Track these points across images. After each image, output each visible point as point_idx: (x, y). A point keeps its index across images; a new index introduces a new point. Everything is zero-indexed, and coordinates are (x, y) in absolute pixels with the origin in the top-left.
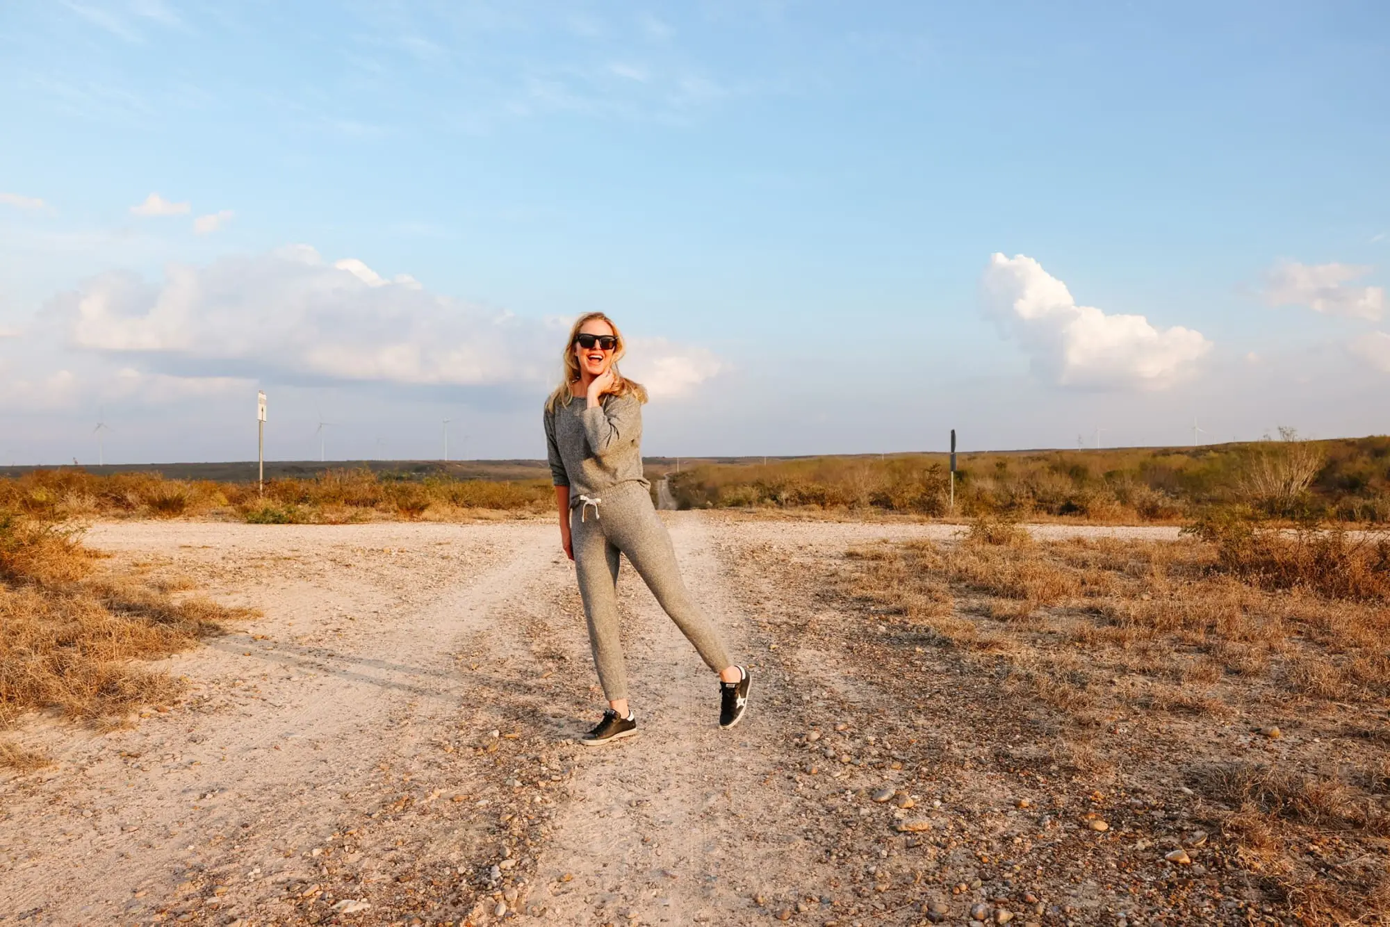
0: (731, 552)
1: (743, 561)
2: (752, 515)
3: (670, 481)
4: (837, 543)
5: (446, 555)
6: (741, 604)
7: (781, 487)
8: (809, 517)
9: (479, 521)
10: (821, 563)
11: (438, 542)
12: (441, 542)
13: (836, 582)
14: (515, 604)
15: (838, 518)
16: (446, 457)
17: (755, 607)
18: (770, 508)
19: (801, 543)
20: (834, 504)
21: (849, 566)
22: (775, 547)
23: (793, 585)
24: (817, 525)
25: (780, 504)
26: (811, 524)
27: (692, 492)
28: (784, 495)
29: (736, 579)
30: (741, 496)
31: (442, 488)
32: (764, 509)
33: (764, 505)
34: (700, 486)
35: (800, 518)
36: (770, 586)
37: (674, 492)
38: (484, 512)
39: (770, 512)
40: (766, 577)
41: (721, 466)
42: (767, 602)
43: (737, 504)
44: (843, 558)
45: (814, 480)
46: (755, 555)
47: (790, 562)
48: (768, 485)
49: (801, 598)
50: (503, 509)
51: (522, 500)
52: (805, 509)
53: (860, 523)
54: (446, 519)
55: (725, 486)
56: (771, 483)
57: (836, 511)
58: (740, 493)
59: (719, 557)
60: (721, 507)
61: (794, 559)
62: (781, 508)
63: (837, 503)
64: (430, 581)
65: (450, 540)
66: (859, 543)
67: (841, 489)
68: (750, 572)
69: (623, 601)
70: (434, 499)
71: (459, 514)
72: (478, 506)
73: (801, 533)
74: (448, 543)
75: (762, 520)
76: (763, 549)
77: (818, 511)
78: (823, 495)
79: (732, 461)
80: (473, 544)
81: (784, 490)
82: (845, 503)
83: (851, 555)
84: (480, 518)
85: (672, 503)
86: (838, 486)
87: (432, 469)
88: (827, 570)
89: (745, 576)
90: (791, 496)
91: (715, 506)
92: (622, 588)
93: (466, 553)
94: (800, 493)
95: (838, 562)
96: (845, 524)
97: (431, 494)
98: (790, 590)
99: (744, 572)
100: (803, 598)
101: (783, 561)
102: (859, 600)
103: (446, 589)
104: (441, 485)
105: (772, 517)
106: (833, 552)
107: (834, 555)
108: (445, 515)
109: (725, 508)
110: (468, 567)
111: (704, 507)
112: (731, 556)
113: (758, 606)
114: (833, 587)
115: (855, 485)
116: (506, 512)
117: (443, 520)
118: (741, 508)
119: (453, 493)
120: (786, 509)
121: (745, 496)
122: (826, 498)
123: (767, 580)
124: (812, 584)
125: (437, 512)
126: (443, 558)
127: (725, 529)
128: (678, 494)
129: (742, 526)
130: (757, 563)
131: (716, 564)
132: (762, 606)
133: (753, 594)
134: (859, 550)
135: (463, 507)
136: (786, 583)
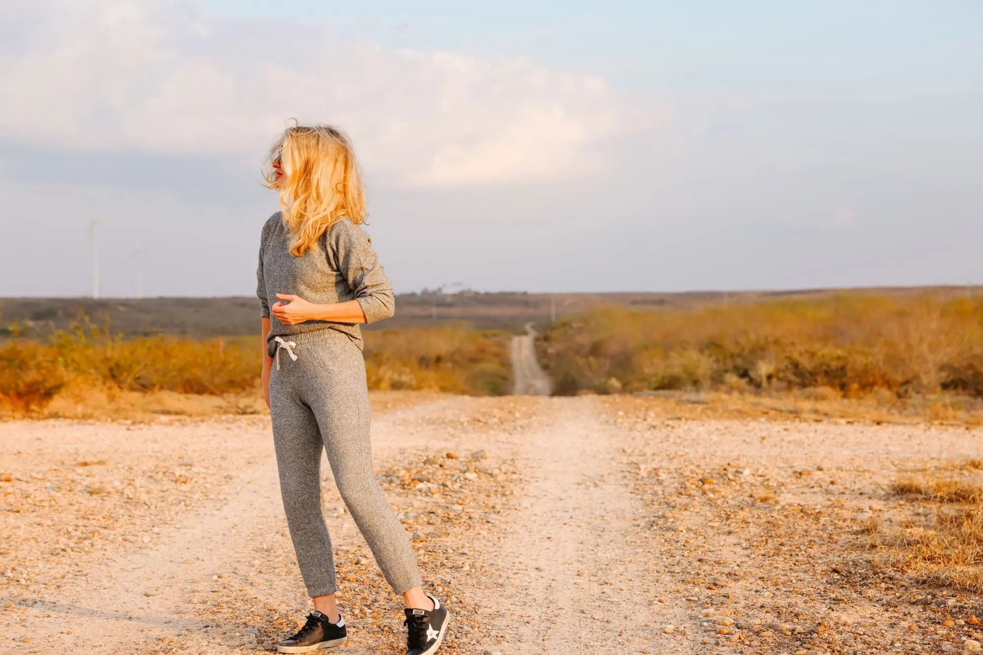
0: (660, 482)
1: (684, 500)
2: (700, 408)
3: (537, 339)
4: (875, 466)
5: (97, 486)
6: (682, 587)
7: (759, 351)
8: (816, 412)
9: (164, 418)
10: (842, 507)
11: (81, 460)
12: (87, 460)
13: (873, 546)
14: (236, 584)
15: (875, 415)
16: (96, 293)
17: (710, 592)
18: (736, 394)
19: (799, 466)
20: (867, 386)
21: (901, 512)
22: (747, 472)
23: (784, 549)
24: (832, 428)
25: (756, 385)
26: (820, 427)
27: (581, 361)
28: (764, 369)
29: (669, 535)
30: (677, 370)
31: (90, 352)
32: (724, 396)
33: (723, 388)
34: (596, 350)
35: (795, 414)
36: (738, 549)
37: (545, 361)
38: (173, 400)
39: (735, 401)
40: (730, 533)
41: (635, 309)
42: (732, 584)
43: (669, 384)
44: (887, 497)
45: (825, 340)
46: (707, 486)
47: (777, 502)
48: (731, 348)
49: (802, 575)
50: (212, 393)
51: (248, 376)
52: (808, 397)
53: (922, 426)
54: (97, 413)
55: (646, 348)
56: (737, 343)
57: (870, 400)
58: (676, 364)
59: (636, 491)
60: (639, 390)
61: (786, 498)
62: (757, 394)
63: (873, 384)
64: (63, 540)
65: (103, 457)
66: (919, 466)
67: (881, 358)
68: (699, 520)
69: (448, 578)
70: (73, 375)
71: (123, 404)
72: (162, 388)
73: (799, 444)
74: (101, 463)
75: (721, 417)
76: (723, 474)
77: (833, 401)
78: (843, 368)
79: (660, 300)
80: (151, 464)
81: (763, 358)
82: (889, 385)
83: (904, 492)
84: (167, 413)
85: (542, 383)
86: (876, 350)
87: (70, 315)
88: (853, 520)
89: (689, 530)
90: (778, 370)
91: (626, 389)
92: (445, 552)
93: (138, 482)
94: (796, 365)
95: (878, 504)
96: (891, 428)
97: (66, 366)
98: (781, 559)
99: (687, 520)
100: (807, 577)
101: (764, 500)
102: (922, 583)
103: (96, 555)
104: (86, 346)
105: (740, 412)
106: (864, 483)
107: (868, 490)
108: (95, 408)
109: (647, 392)
110: (142, 510)
111: (603, 391)
112: (659, 489)
113: (716, 591)
114: (867, 556)
115: (910, 347)
116: (217, 401)
117: (91, 416)
118: (677, 393)
119: (112, 364)
120: (770, 396)
121: (685, 368)
122: (849, 374)
123: (732, 539)
124: (825, 548)
125: (79, 399)
126: (91, 493)
127: (647, 434)
128: (552, 364)
129: (682, 428)
130: (711, 503)
131: (628, 504)
132: (723, 591)
133: (707, 568)
134: (920, 481)
135: (132, 389)
136: (770, 545)
